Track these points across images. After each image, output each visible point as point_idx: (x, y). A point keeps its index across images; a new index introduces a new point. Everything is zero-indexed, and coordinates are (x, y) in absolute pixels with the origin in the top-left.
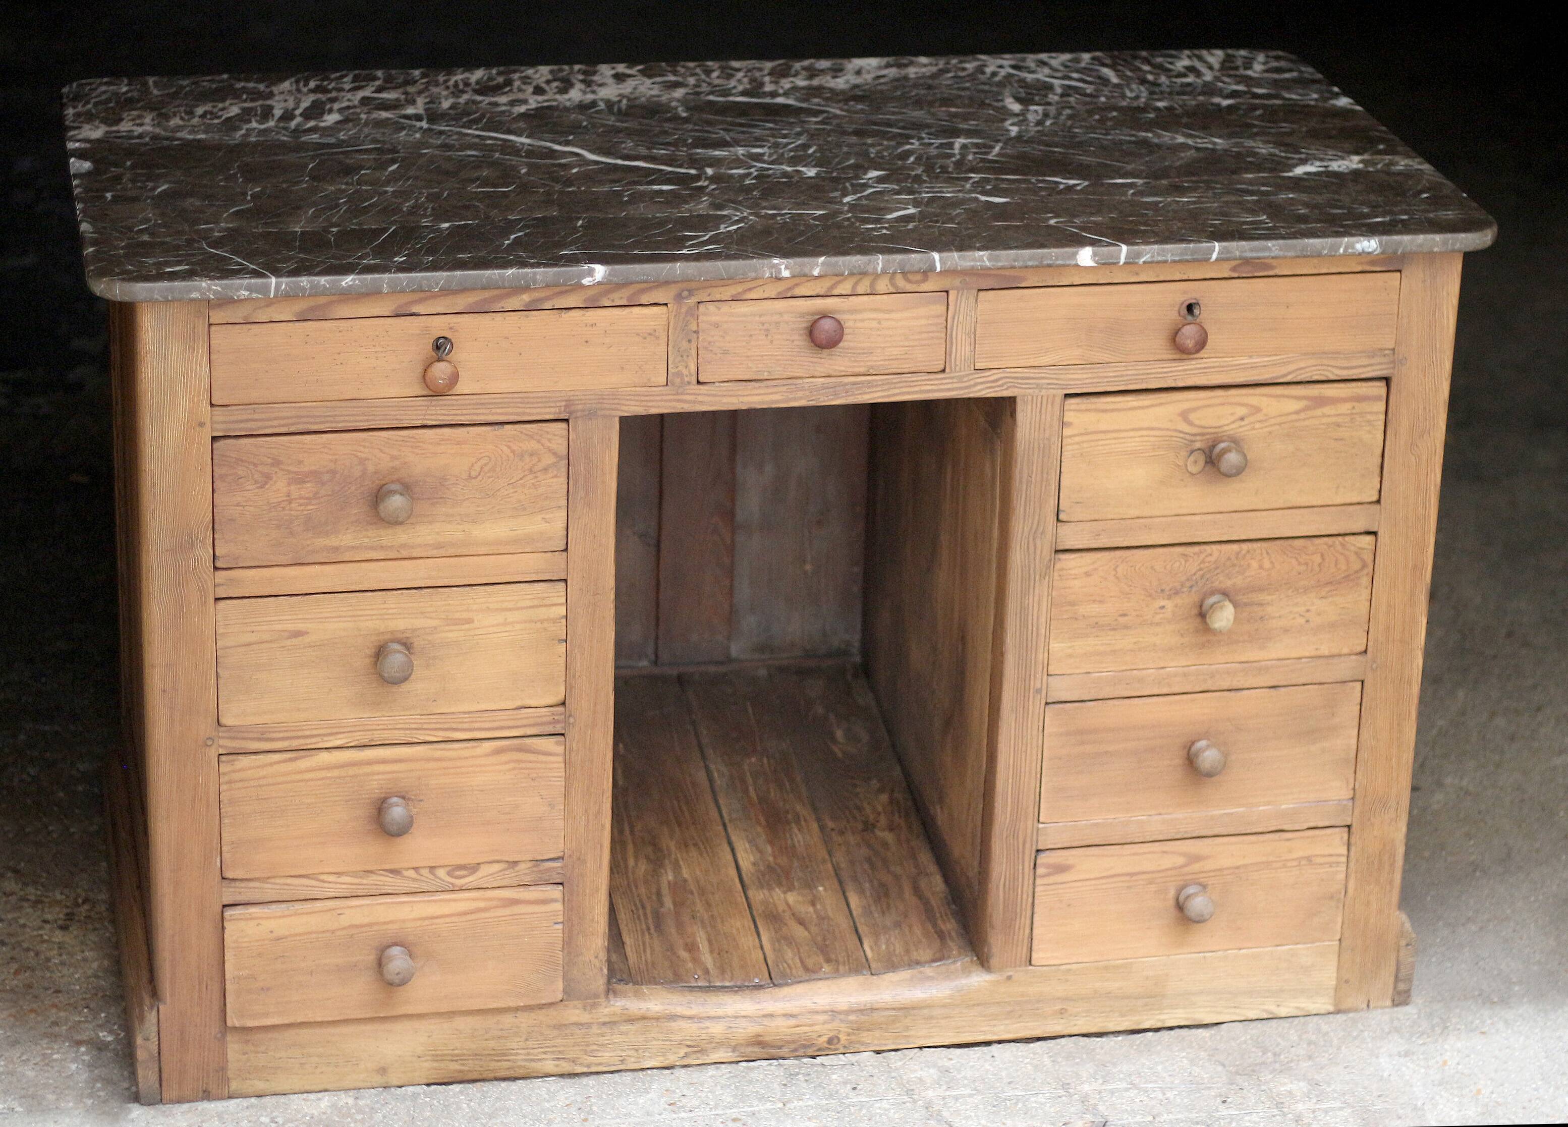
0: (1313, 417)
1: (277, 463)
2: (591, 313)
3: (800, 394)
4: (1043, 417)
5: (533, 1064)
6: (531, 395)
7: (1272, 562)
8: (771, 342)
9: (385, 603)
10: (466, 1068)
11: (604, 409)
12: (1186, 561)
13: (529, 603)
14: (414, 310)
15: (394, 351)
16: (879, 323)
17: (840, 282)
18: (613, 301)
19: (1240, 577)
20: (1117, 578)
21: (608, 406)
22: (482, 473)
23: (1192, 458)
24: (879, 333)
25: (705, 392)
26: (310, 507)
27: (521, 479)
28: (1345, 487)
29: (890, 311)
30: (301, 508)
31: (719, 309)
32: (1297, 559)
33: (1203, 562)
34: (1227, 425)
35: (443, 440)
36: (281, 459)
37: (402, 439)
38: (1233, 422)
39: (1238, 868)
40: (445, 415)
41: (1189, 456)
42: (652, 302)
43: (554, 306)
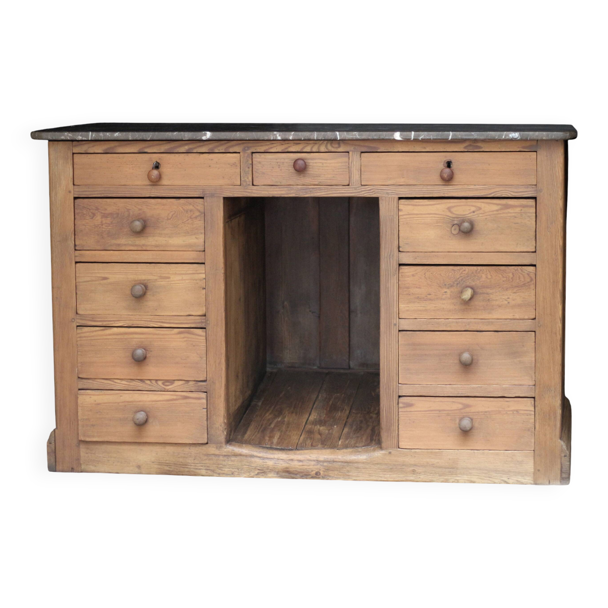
0: (504, 213)
1: (97, 209)
2: (211, 155)
3: (292, 191)
4: (390, 206)
5: (197, 471)
6: (189, 187)
7: (491, 276)
8: (281, 170)
9: (137, 268)
10: (171, 470)
11: (217, 194)
12: (455, 273)
13: (191, 272)
14: (146, 150)
15: (139, 167)
16: (323, 164)
17: (306, 146)
18: (219, 150)
19: (478, 281)
20: (426, 278)
21: (219, 193)
22: (172, 218)
23: (453, 228)
24: (322, 168)
25: (256, 189)
26: (109, 228)
27: (187, 221)
28: (520, 244)
29: (327, 160)
30: (106, 228)
31: (261, 156)
32: (502, 275)
33: (462, 274)
34: (467, 214)
35: (158, 203)
36: (99, 208)
37: (143, 202)
38: (470, 213)
39: (486, 412)
40: (157, 193)
41: (452, 227)
42: (234, 151)
43: (197, 151)
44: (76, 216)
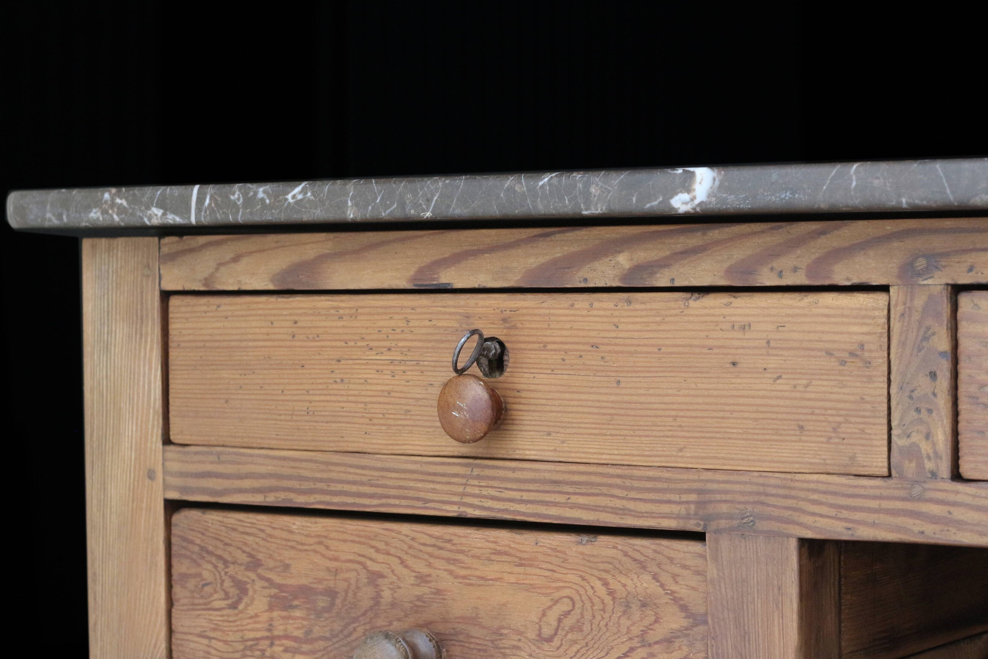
1: (254, 563)
2: (741, 301)
6: (636, 472)
11: (770, 518)
14: (444, 278)
18: (780, 274)
21: (776, 513)
22: (560, 632)
25: (970, 500)
35: (498, 553)
36: (260, 556)
37: (432, 541)
40: (493, 498)
42: (855, 280)
43: (673, 280)
44: (177, 590)
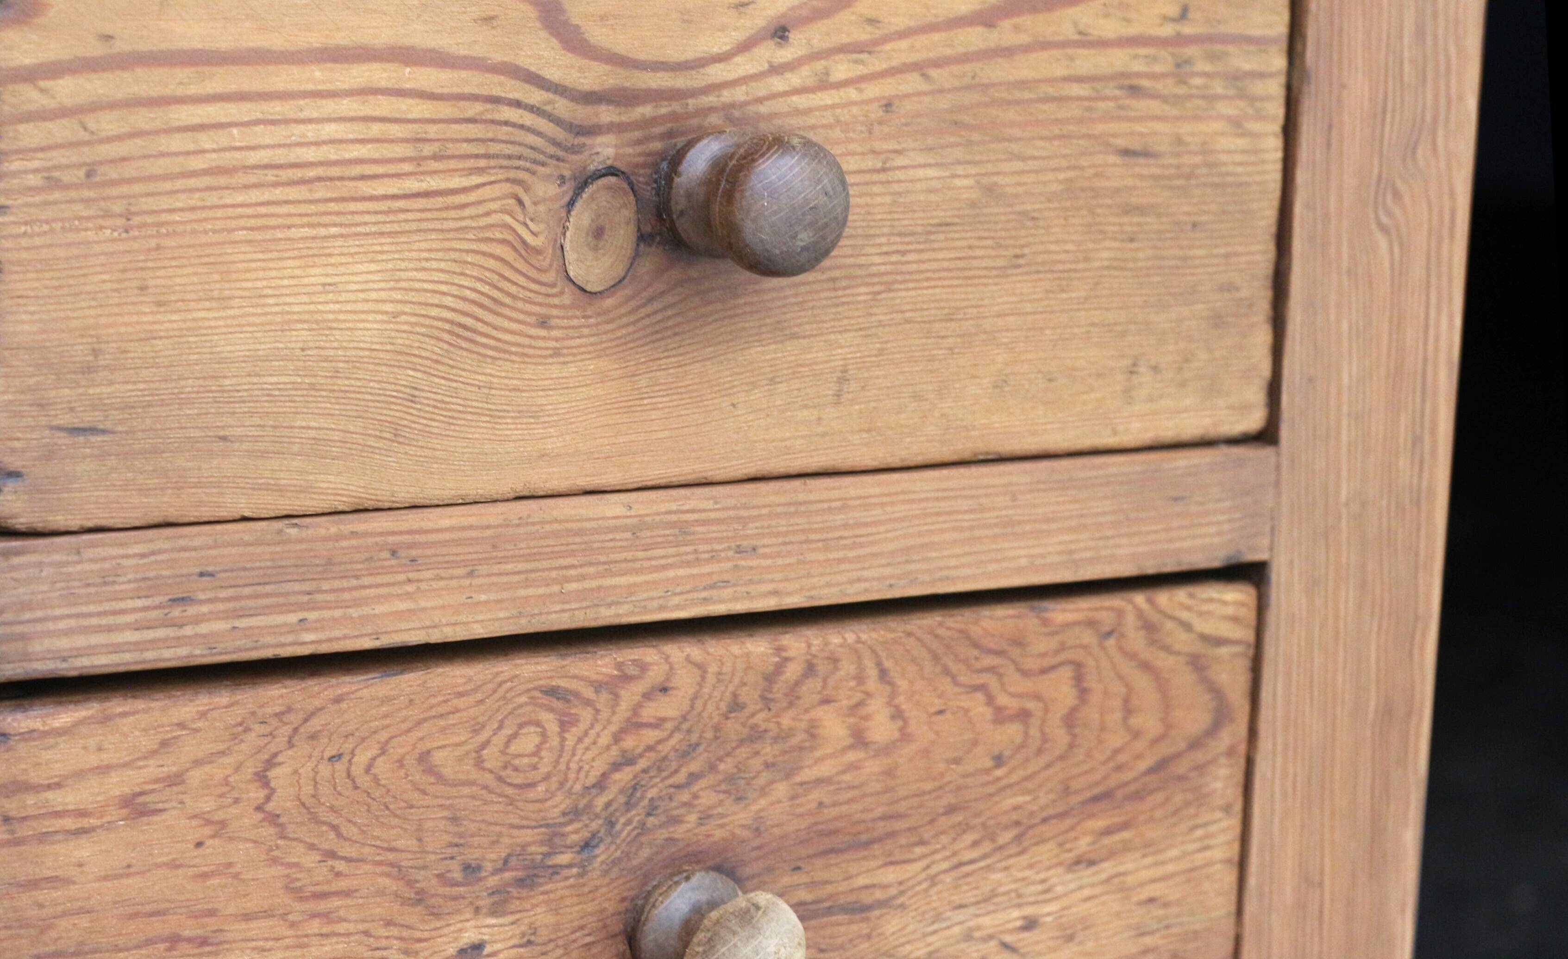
0: (1045, 45)
7: (898, 714)
12: (565, 725)
19: (781, 790)
20: (273, 819)
23: (583, 215)
28: (1156, 369)
32: (990, 700)
33: (634, 725)
38: (745, 47)
41: (571, 204)
